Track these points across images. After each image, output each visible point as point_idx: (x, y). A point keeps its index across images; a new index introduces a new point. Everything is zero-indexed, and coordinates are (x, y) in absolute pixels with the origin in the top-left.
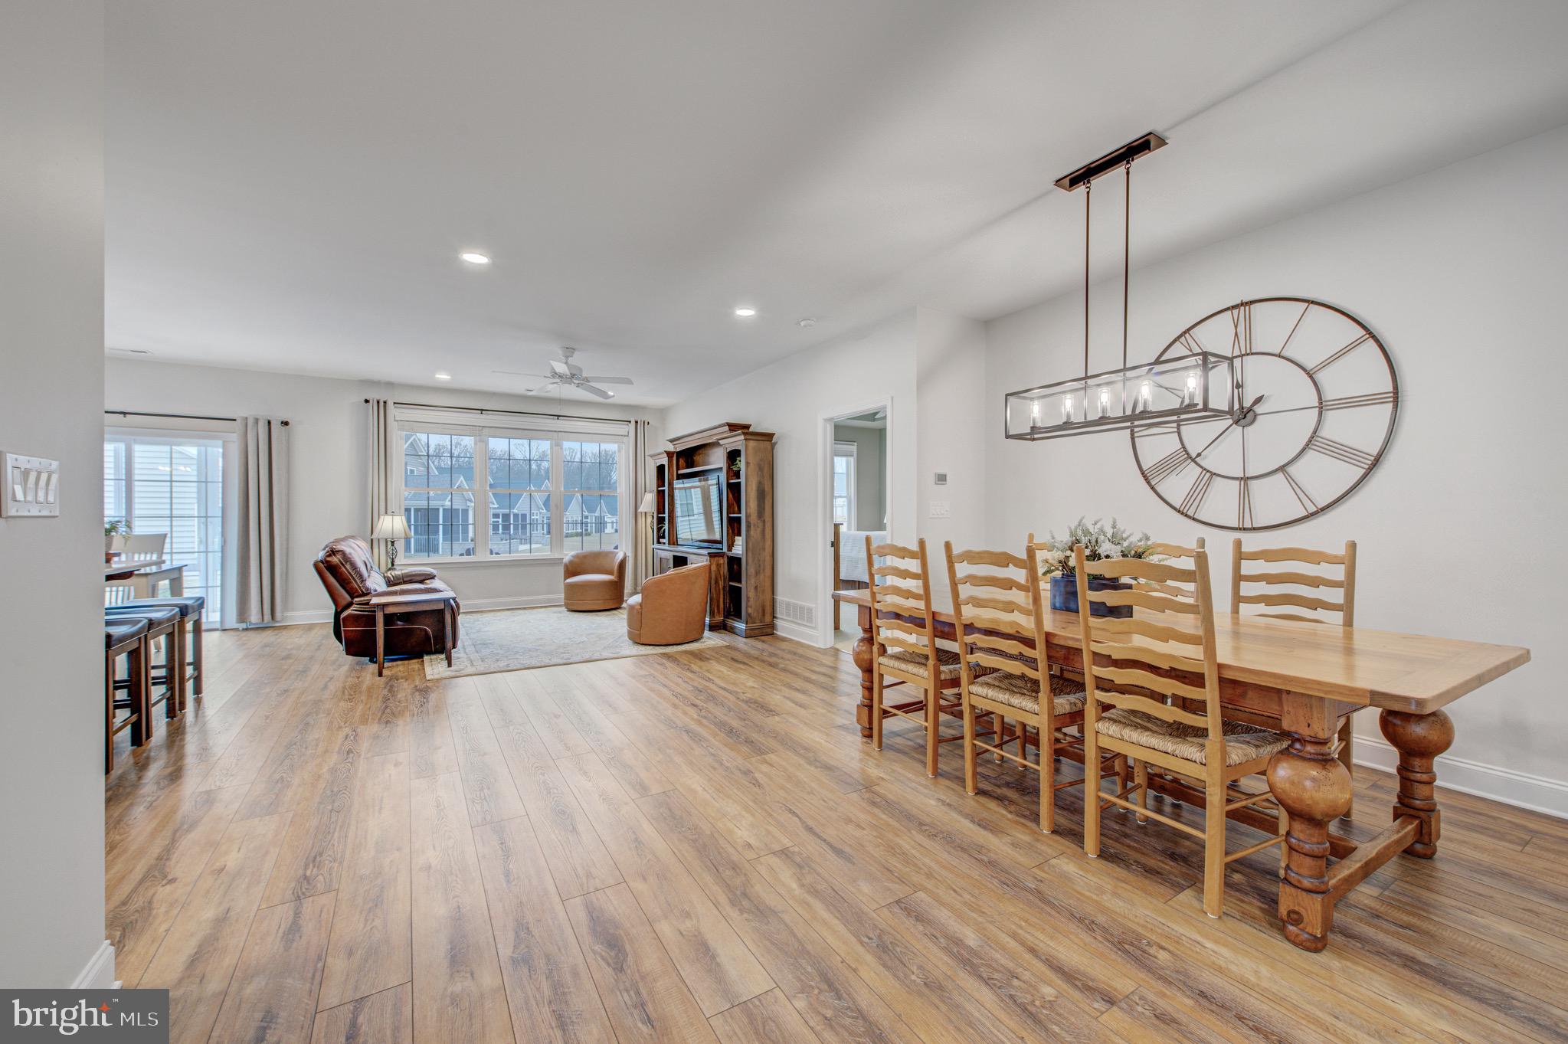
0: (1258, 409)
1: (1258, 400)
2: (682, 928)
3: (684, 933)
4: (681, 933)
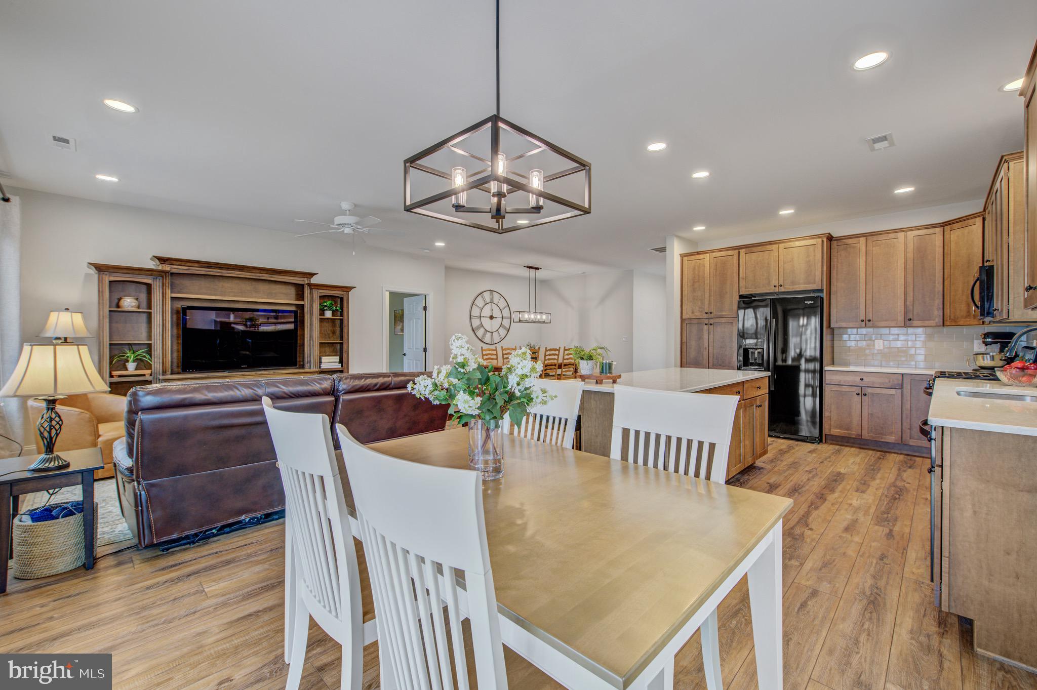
1: (495, 315)
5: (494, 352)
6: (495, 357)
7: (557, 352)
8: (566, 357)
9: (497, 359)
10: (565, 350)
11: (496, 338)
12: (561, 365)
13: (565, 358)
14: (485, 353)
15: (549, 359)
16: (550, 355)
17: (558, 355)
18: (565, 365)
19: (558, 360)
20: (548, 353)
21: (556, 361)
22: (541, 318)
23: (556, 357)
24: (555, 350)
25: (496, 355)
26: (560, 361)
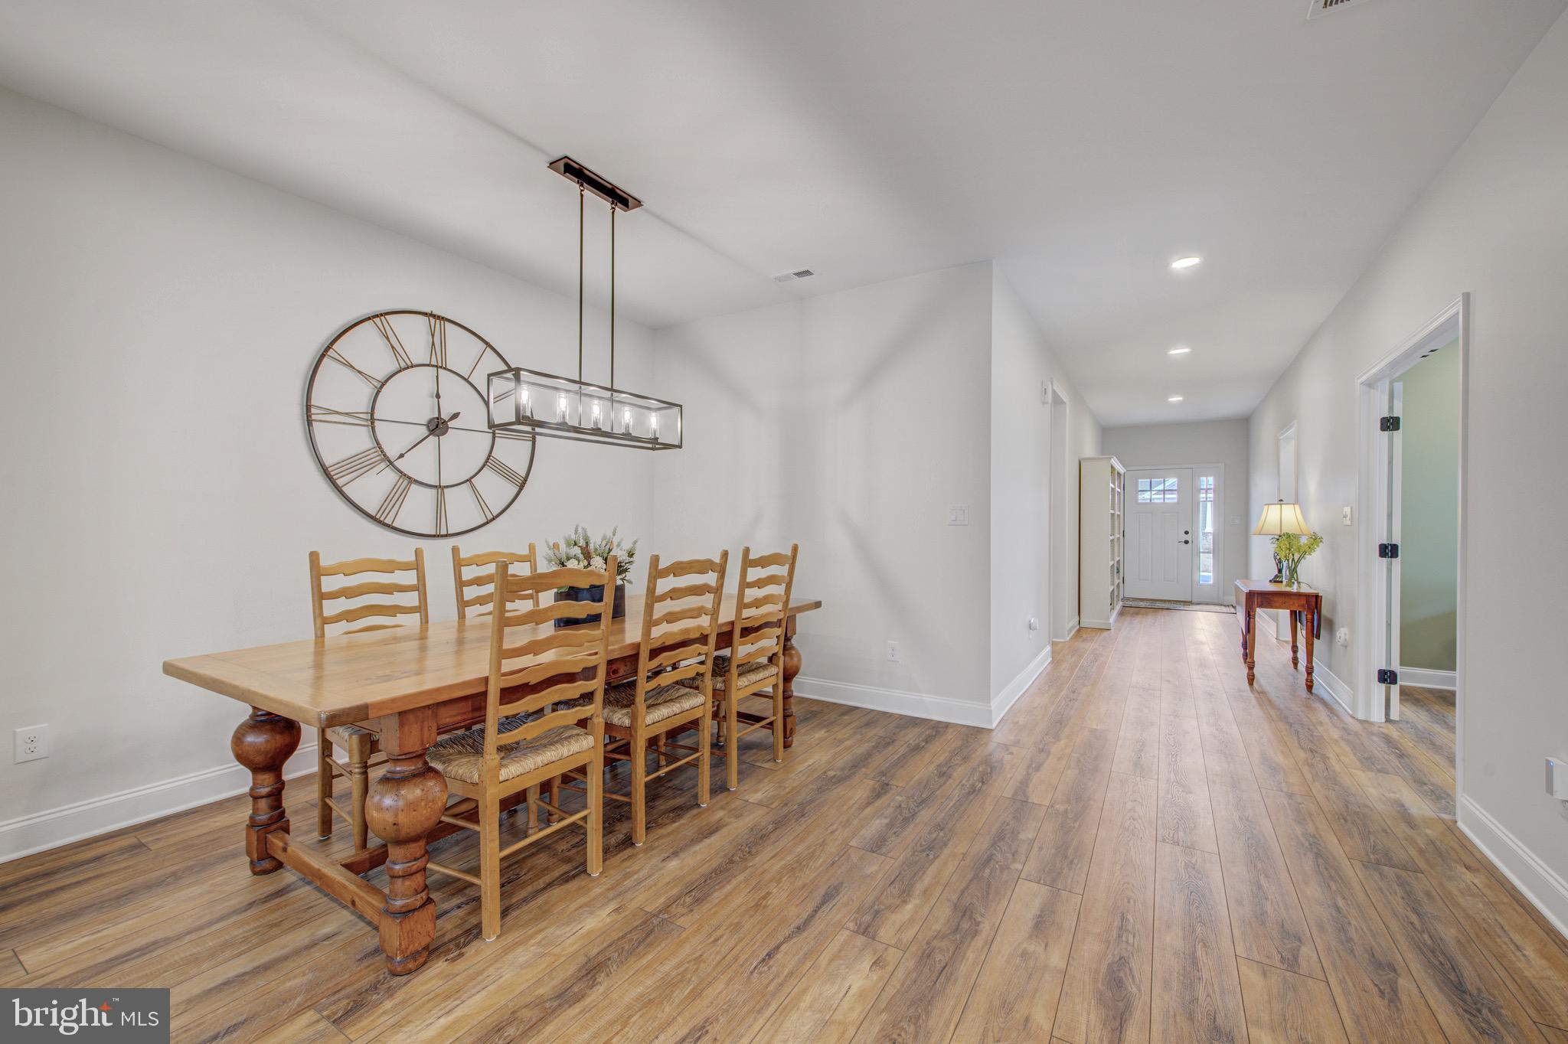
0: (450, 424)
1: (455, 416)
2: (1040, 949)
3: (1043, 945)
4: (1046, 946)
5: (409, 578)
6: (411, 599)
7: (711, 578)
8: (751, 594)
9: (422, 609)
10: (748, 563)
11: (461, 510)
12: (730, 634)
13: (746, 600)
14: (329, 584)
15: (671, 618)
16: (675, 594)
17: (717, 591)
18: (746, 632)
19: (715, 613)
20: (664, 585)
21: (704, 621)
22: (640, 421)
23: (707, 600)
24: (702, 566)
25: (420, 588)
26: (727, 614)
